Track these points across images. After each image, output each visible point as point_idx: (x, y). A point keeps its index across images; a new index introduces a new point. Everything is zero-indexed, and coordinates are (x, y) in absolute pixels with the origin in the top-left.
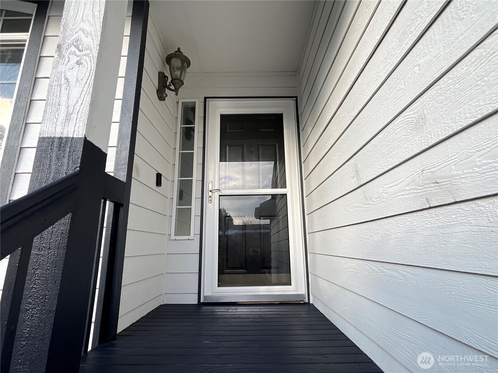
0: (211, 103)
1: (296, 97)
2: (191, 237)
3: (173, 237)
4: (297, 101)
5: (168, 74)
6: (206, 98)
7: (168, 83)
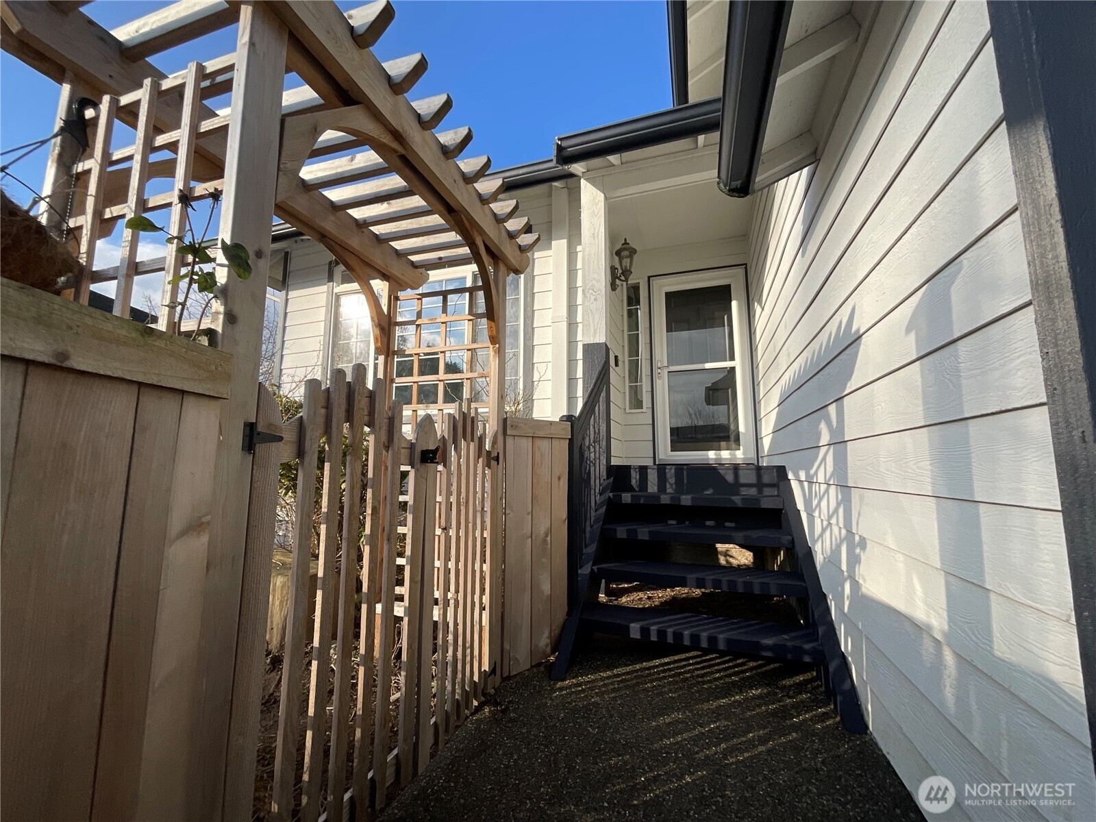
0: (656, 283)
1: (746, 264)
2: (644, 410)
3: (628, 411)
4: (746, 269)
5: (618, 266)
6: (649, 277)
7: (619, 275)
